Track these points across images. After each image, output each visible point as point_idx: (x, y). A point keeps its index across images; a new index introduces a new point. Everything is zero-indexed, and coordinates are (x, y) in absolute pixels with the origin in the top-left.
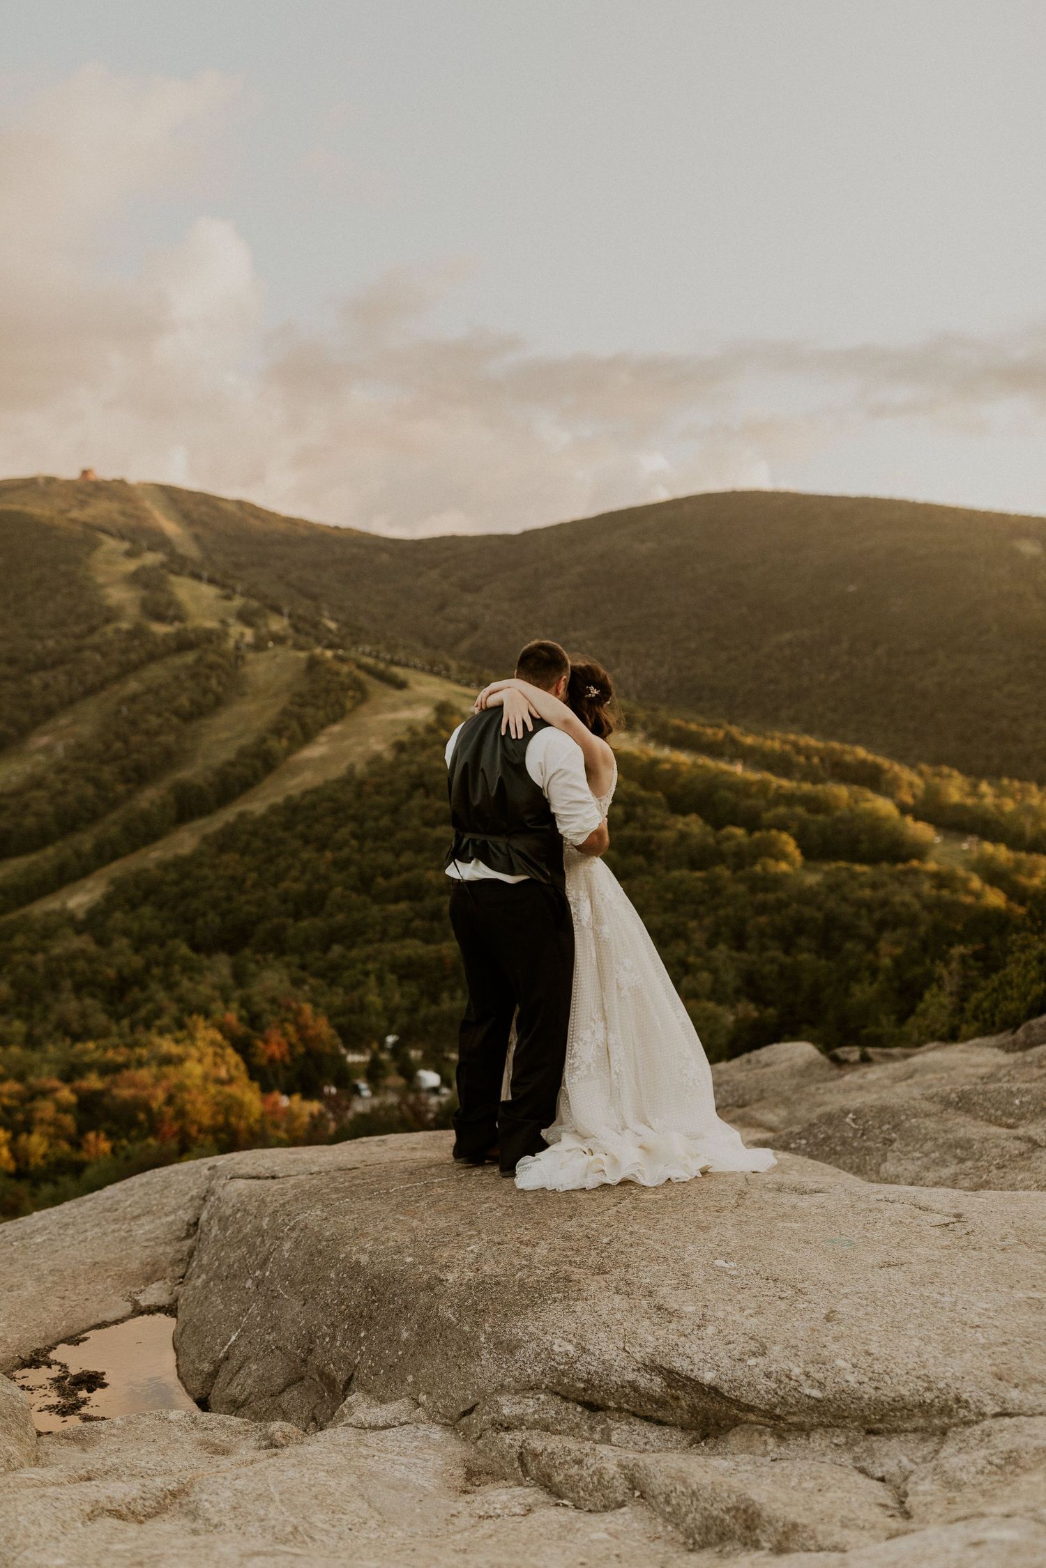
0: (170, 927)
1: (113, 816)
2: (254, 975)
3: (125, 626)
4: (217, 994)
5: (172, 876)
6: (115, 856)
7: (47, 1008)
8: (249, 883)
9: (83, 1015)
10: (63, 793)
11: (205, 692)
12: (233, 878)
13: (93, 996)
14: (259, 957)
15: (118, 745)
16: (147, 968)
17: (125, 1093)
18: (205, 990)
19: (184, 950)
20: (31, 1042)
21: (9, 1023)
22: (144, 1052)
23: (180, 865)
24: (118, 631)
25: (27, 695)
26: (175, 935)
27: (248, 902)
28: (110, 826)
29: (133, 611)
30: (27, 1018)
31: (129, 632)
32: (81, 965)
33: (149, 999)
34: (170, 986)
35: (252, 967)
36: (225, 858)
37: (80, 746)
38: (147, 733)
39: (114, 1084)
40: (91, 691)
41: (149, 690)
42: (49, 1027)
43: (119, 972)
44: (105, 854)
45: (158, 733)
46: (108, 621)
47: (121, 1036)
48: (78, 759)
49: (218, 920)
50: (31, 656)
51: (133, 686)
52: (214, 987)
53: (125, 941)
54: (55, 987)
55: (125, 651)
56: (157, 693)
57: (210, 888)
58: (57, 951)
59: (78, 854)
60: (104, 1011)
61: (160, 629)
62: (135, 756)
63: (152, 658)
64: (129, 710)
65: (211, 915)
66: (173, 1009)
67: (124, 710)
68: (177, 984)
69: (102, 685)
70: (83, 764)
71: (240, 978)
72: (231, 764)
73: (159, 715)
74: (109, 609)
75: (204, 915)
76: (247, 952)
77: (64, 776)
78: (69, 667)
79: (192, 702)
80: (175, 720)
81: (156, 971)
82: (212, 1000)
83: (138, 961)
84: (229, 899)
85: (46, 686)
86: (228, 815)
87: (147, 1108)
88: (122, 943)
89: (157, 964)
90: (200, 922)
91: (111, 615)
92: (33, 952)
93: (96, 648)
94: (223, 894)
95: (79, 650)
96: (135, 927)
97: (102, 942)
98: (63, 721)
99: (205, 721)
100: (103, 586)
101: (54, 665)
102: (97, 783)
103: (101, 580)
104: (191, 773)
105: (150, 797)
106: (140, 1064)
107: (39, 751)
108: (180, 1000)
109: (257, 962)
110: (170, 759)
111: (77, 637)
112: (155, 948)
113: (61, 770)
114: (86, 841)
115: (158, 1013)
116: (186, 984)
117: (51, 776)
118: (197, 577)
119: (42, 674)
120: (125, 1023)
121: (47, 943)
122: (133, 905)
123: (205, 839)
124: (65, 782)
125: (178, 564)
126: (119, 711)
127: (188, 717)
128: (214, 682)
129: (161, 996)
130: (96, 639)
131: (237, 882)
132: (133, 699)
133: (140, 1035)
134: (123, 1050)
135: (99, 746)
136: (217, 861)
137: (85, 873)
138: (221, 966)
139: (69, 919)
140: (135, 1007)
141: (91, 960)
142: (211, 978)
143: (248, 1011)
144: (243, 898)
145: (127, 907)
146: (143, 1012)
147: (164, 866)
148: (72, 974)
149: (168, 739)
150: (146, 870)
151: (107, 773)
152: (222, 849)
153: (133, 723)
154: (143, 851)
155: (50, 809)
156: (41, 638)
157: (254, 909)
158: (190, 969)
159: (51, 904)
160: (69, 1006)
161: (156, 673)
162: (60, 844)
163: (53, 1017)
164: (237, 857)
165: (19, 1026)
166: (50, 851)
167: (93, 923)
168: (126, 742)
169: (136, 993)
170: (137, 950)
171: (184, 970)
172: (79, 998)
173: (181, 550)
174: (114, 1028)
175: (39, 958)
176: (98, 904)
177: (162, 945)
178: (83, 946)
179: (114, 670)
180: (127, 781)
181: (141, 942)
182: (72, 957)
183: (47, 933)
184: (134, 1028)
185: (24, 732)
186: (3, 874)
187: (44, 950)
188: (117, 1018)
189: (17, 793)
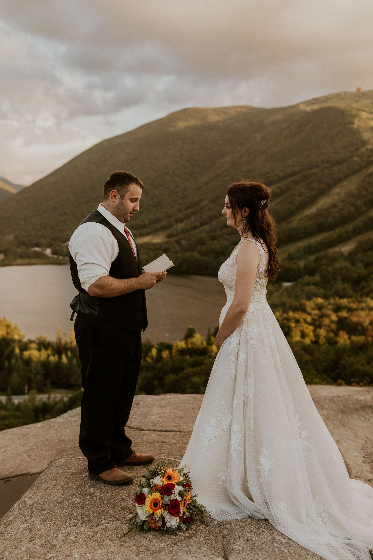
1: (360, 218)
6: (361, 233)
7: (332, 286)
9: (344, 289)
10: (343, 210)
13: (348, 283)
15: (364, 192)
16: (369, 275)
17: (354, 319)
20: (326, 297)
21: (318, 289)
22: (363, 305)
24: (367, 149)
25: (333, 174)
28: (359, 222)
30: (325, 289)
31: (371, 150)
32: (344, 272)
33: (368, 286)
37: (350, 192)
39: (351, 315)
40: (356, 172)
42: (332, 292)
43: (359, 275)
44: (357, 232)
46: (363, 145)
47: (357, 298)
48: (349, 197)
51: (371, 170)
54: (335, 279)
55: (369, 157)
58: (337, 266)
59: (347, 232)
60: (352, 289)
62: (370, 196)
64: (369, 179)
69: (360, 170)
70: (351, 199)
74: (364, 141)
77: (344, 203)
78: (348, 163)
81: (372, 276)
83: (365, 272)
85: (339, 171)
87: (362, 326)
88: (360, 265)
92: (329, 266)
93: (358, 156)
95: (352, 156)
96: (366, 259)
97: (353, 264)
98: (345, 183)
100: (362, 132)
101: (343, 163)
102: (355, 206)
103: (362, 130)
106: (362, 309)
107: (336, 194)
111: (352, 152)
113: (343, 201)
114: (350, 227)
117: (339, 203)
119: (338, 166)
120: (359, 294)
121: (334, 263)
122: (365, 251)
124: (344, 206)
126: (366, 180)
130: (359, 152)
132: (372, 174)
133: (364, 299)
134: (356, 303)
135: (357, 193)
137: (349, 239)
139: (342, 255)
140: (363, 288)
141: (348, 270)
145: (363, 252)
146: (366, 290)
148: (341, 274)
150: (371, 239)
151: (359, 202)
153: (370, 184)
154: (371, 231)
155: (338, 215)
156: (339, 153)
159: (336, 249)
160: (339, 286)
162: (340, 228)
163: (334, 289)
165: (322, 291)
166: (337, 230)
167: (351, 257)
168: (367, 191)
169: (363, 283)
170: (365, 268)
172: (343, 284)
174: (355, 295)
175: (331, 268)
176: (353, 250)
178: (346, 265)
179: (365, 164)
180: (367, 205)
181: (367, 265)
182: (342, 268)
183: (334, 259)
184: (361, 296)
185: (330, 187)
186: (320, 238)
187: (332, 265)
188: (356, 291)
189: (327, 209)
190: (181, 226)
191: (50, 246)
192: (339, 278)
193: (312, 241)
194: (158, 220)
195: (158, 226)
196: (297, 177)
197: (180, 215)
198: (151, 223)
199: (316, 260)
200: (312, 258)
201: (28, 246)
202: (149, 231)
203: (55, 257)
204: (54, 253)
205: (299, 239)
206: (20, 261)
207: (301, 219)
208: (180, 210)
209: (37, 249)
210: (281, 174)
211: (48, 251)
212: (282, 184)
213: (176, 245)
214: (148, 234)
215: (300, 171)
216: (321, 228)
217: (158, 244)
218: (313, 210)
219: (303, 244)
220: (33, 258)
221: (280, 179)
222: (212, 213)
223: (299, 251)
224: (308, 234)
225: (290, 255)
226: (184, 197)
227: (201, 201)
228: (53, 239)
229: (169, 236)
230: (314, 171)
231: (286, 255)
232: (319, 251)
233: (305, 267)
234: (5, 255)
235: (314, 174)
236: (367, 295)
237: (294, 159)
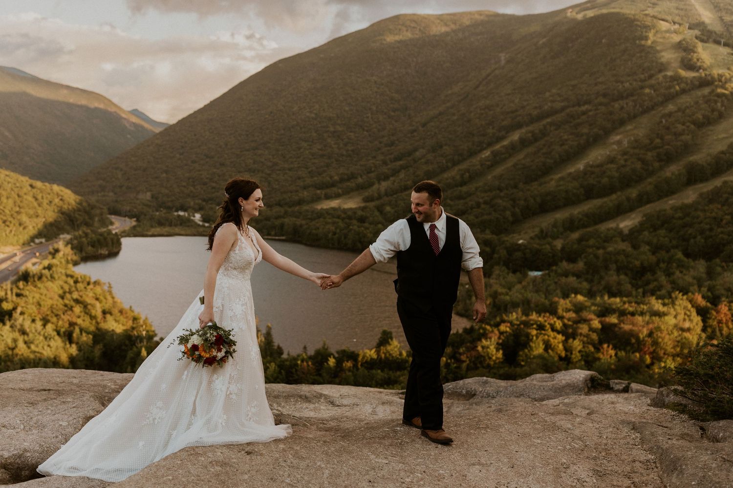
0: (674, 242)
1: (649, 180)
2: (719, 274)
3: (669, 73)
4: (695, 282)
5: (679, 214)
6: (649, 201)
7: (602, 278)
8: (724, 221)
9: (619, 284)
10: (623, 166)
11: (713, 111)
12: (715, 218)
13: (626, 275)
14: (724, 264)
15: (658, 141)
16: (658, 263)
17: (626, 327)
18: (688, 279)
19: (680, 255)
20: (590, 294)
21: (580, 283)
22: (645, 307)
23: (685, 209)
24: (665, 77)
25: (611, 113)
26: (677, 247)
27: (722, 233)
28: (648, 185)
29: (675, 65)
30: (590, 281)
31: (671, 77)
32: (622, 258)
33: (656, 280)
34: (669, 274)
35: (719, 269)
36: (711, 206)
37: (636, 141)
38: (675, 134)
39: (623, 321)
40: (645, 111)
41: (679, 110)
42: (601, 288)
43: (642, 264)
44: (643, 200)
45: (681, 134)
46: (660, 71)
47: (637, 297)
48: (634, 148)
49: (703, 241)
50: (616, 92)
51: (671, 107)
52: (694, 278)
53: (647, 247)
54: (607, 268)
55: (670, 87)
56: (684, 112)
57: (701, 223)
58: (610, 249)
59: (628, 199)
60: (630, 283)
61: (691, 74)
62: (667, 147)
63: (683, 91)
64: (666, 121)
65: (699, 237)
66: (669, 287)
67: (664, 121)
68: (673, 274)
69: (652, 108)
70: (637, 151)
71: (710, 274)
72: (723, 152)
73: (683, 124)
74: (662, 64)
75: (695, 237)
76: (718, 261)
77: (625, 157)
78: (635, 98)
79: (704, 116)
80: (692, 126)
81: (662, 265)
82: (692, 285)
83: (653, 259)
84: (711, 230)
85: (622, 108)
86: (718, 182)
87: (637, 337)
88: (645, 248)
89: (664, 262)
90: (692, 241)
91: (662, 68)
92: (598, 248)
93: (651, 87)
94: (708, 227)
95: (642, 88)
96: (655, 241)
97: (635, 247)
98: (629, 127)
99: (711, 128)
100: (659, 52)
101: (627, 98)
102: (643, 161)
103: (658, 48)
104: (699, 157)
105: (673, 170)
106: (642, 314)
107: (614, 143)
108: (673, 282)
109: (723, 267)
110: (687, 149)
111: (642, 81)
112: (663, 253)
113: (625, 153)
115: (660, 288)
116: (678, 273)
117: (619, 157)
118: (718, 42)
119: (621, 102)
120: (641, 290)
121: (606, 244)
122: (655, 228)
123: (701, 195)
124: (626, 160)
125: (707, 36)
126: (661, 122)
127: (700, 125)
128: (719, 104)
129: (663, 279)
130: (653, 82)
131: (718, 221)
132: (670, 115)
133: (647, 298)
135: (648, 141)
136: (707, 208)
137: (631, 209)
138: (701, 266)
139: (620, 233)
140: (648, 283)
141: (627, 256)
142: (692, 272)
143: (712, 293)
144: (719, 230)
145: (651, 230)
146: (651, 286)
147: (675, 209)
148: (616, 262)
149: (687, 138)
150: (665, 210)
151: (649, 156)
152: (711, 201)
153: (668, 128)
154: (665, 199)
155: (616, 175)
156: (622, 82)
157: (726, 237)
158: (681, 266)
159: (612, 225)
160: (612, 277)
161: (685, 100)
162: (619, 193)
163: (603, 283)
164: (719, 206)
165: (585, 285)
166: (614, 196)
167: (632, 236)
168: (662, 138)
169: (648, 276)
170: (654, 253)
171: (678, 266)
172: (618, 275)
173: (710, 28)
174: (634, 293)
175: (601, 252)
176: (636, 226)
177: (668, 252)
178: (624, 248)
179: (660, 99)
180: (660, 160)
181: (656, 249)
182: (618, 253)
183: (607, 239)
184: (644, 294)
185: (607, 133)
186: (587, 207)
187: (604, 248)
188: (636, 287)
189: (600, 166)
190: (384, 185)
191: (199, 209)
192: (614, 266)
193: (576, 211)
194: (352, 177)
195: (351, 184)
196: (558, 117)
197: (385, 169)
198: (342, 180)
199: (580, 240)
200: (575, 235)
201: (169, 208)
202: (340, 191)
203: (207, 225)
204: (205, 219)
205: (557, 208)
206: (158, 230)
207: (562, 179)
208: (385, 163)
209: (181, 213)
210: (535, 113)
211: (198, 217)
212: (536, 127)
213: (377, 213)
214: (337, 196)
215: (563, 109)
216: (589, 193)
217: (351, 209)
218: (581, 166)
219: (561, 215)
220: (176, 225)
221: (533, 120)
222: (430, 167)
223: (555, 225)
224: (570, 201)
225: (542, 231)
226: (392, 144)
227: (416, 150)
228: (204, 200)
229: (367, 200)
230: (584, 108)
231: (537, 230)
232: (585, 226)
233: (563, 249)
234: (138, 220)
235: (584, 113)
236: (653, 294)
237: (554, 91)
